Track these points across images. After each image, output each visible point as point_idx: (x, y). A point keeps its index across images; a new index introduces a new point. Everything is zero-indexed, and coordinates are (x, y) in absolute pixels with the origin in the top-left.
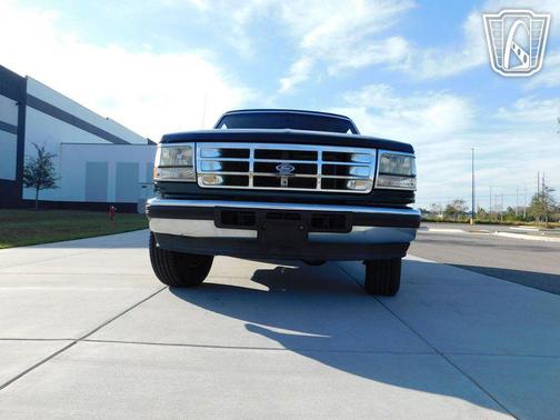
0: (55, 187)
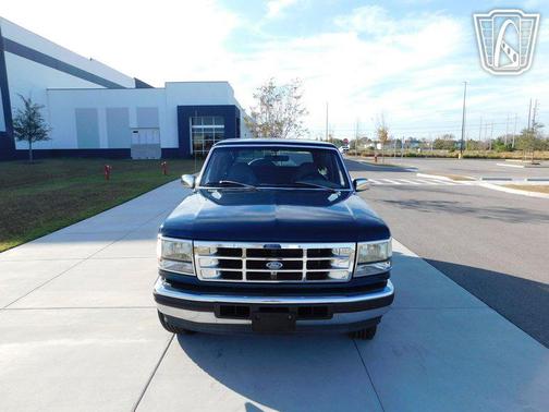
0: (46, 139)
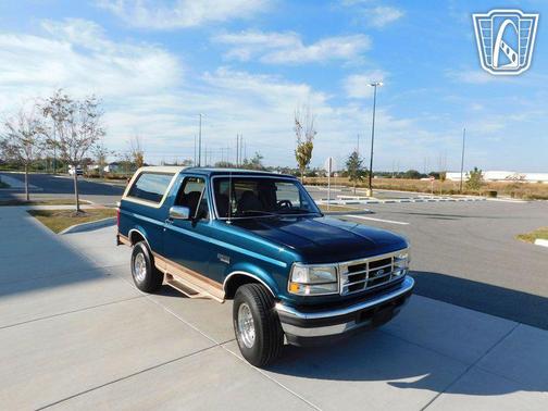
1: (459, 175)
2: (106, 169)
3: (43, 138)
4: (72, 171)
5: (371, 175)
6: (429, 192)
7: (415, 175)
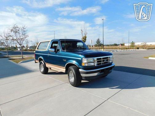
1: (128, 44)
2: (28, 48)
3: (11, 38)
4: (19, 49)
5: (103, 46)
6: (120, 49)
7: (116, 45)
